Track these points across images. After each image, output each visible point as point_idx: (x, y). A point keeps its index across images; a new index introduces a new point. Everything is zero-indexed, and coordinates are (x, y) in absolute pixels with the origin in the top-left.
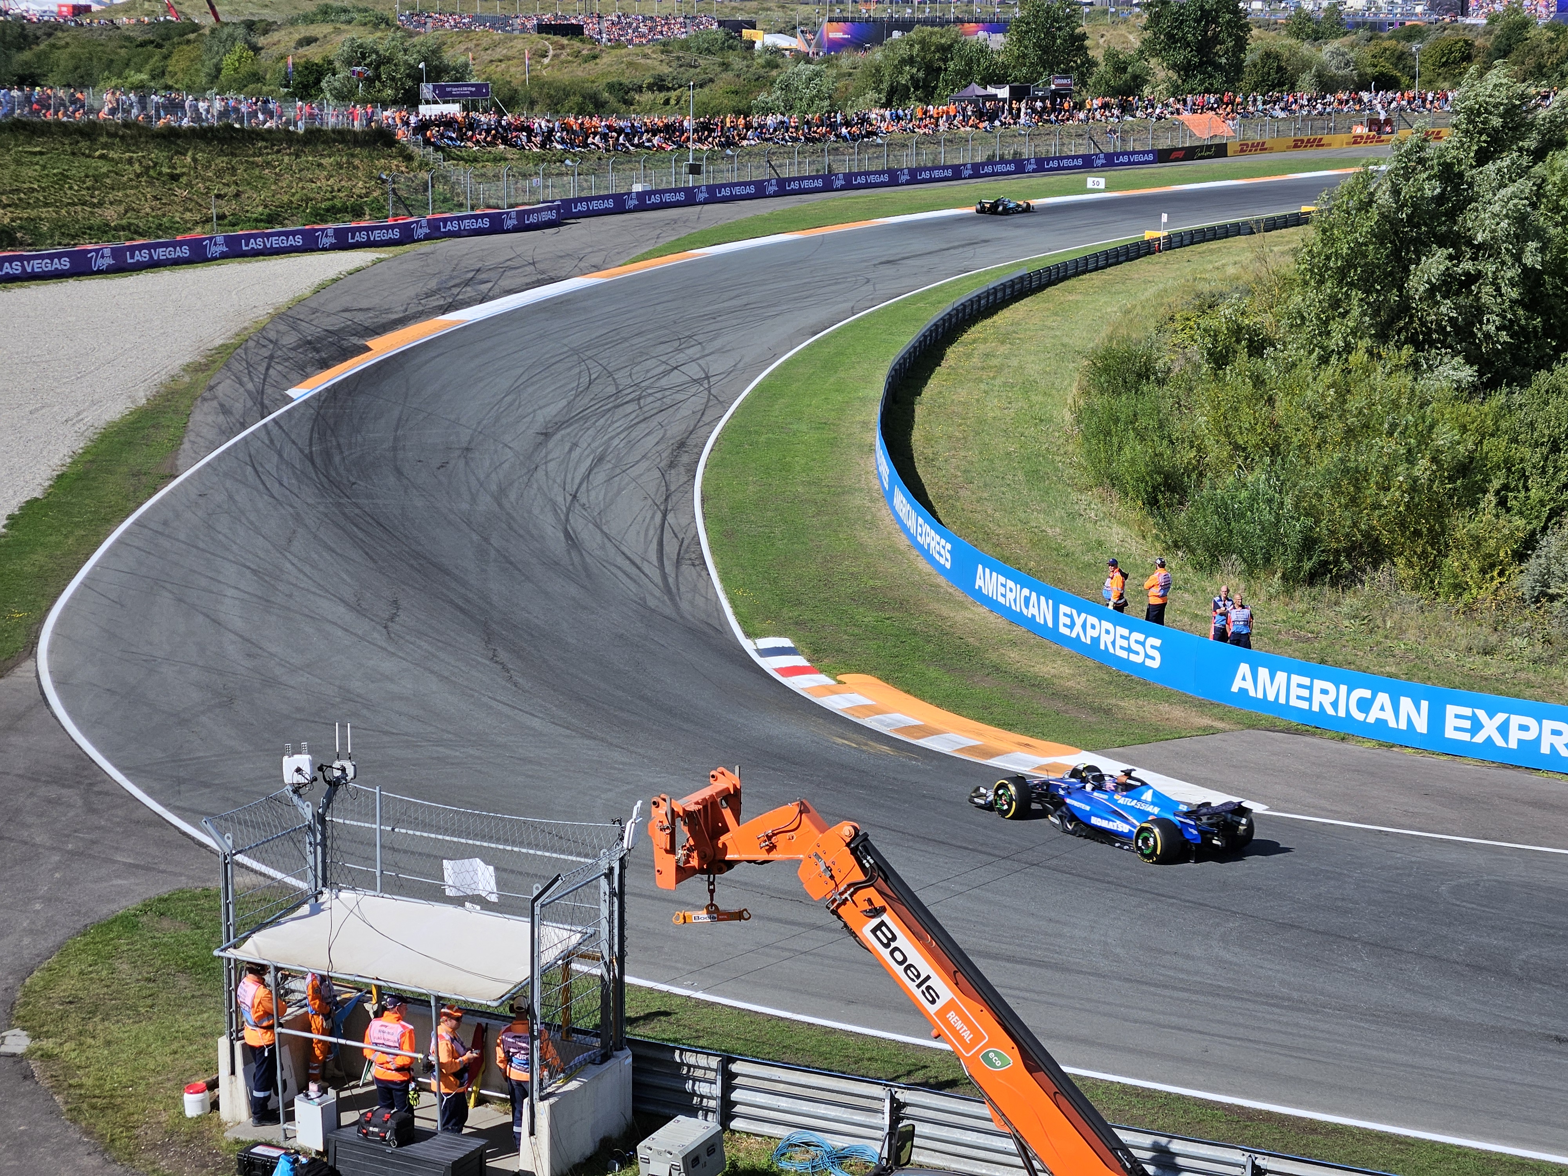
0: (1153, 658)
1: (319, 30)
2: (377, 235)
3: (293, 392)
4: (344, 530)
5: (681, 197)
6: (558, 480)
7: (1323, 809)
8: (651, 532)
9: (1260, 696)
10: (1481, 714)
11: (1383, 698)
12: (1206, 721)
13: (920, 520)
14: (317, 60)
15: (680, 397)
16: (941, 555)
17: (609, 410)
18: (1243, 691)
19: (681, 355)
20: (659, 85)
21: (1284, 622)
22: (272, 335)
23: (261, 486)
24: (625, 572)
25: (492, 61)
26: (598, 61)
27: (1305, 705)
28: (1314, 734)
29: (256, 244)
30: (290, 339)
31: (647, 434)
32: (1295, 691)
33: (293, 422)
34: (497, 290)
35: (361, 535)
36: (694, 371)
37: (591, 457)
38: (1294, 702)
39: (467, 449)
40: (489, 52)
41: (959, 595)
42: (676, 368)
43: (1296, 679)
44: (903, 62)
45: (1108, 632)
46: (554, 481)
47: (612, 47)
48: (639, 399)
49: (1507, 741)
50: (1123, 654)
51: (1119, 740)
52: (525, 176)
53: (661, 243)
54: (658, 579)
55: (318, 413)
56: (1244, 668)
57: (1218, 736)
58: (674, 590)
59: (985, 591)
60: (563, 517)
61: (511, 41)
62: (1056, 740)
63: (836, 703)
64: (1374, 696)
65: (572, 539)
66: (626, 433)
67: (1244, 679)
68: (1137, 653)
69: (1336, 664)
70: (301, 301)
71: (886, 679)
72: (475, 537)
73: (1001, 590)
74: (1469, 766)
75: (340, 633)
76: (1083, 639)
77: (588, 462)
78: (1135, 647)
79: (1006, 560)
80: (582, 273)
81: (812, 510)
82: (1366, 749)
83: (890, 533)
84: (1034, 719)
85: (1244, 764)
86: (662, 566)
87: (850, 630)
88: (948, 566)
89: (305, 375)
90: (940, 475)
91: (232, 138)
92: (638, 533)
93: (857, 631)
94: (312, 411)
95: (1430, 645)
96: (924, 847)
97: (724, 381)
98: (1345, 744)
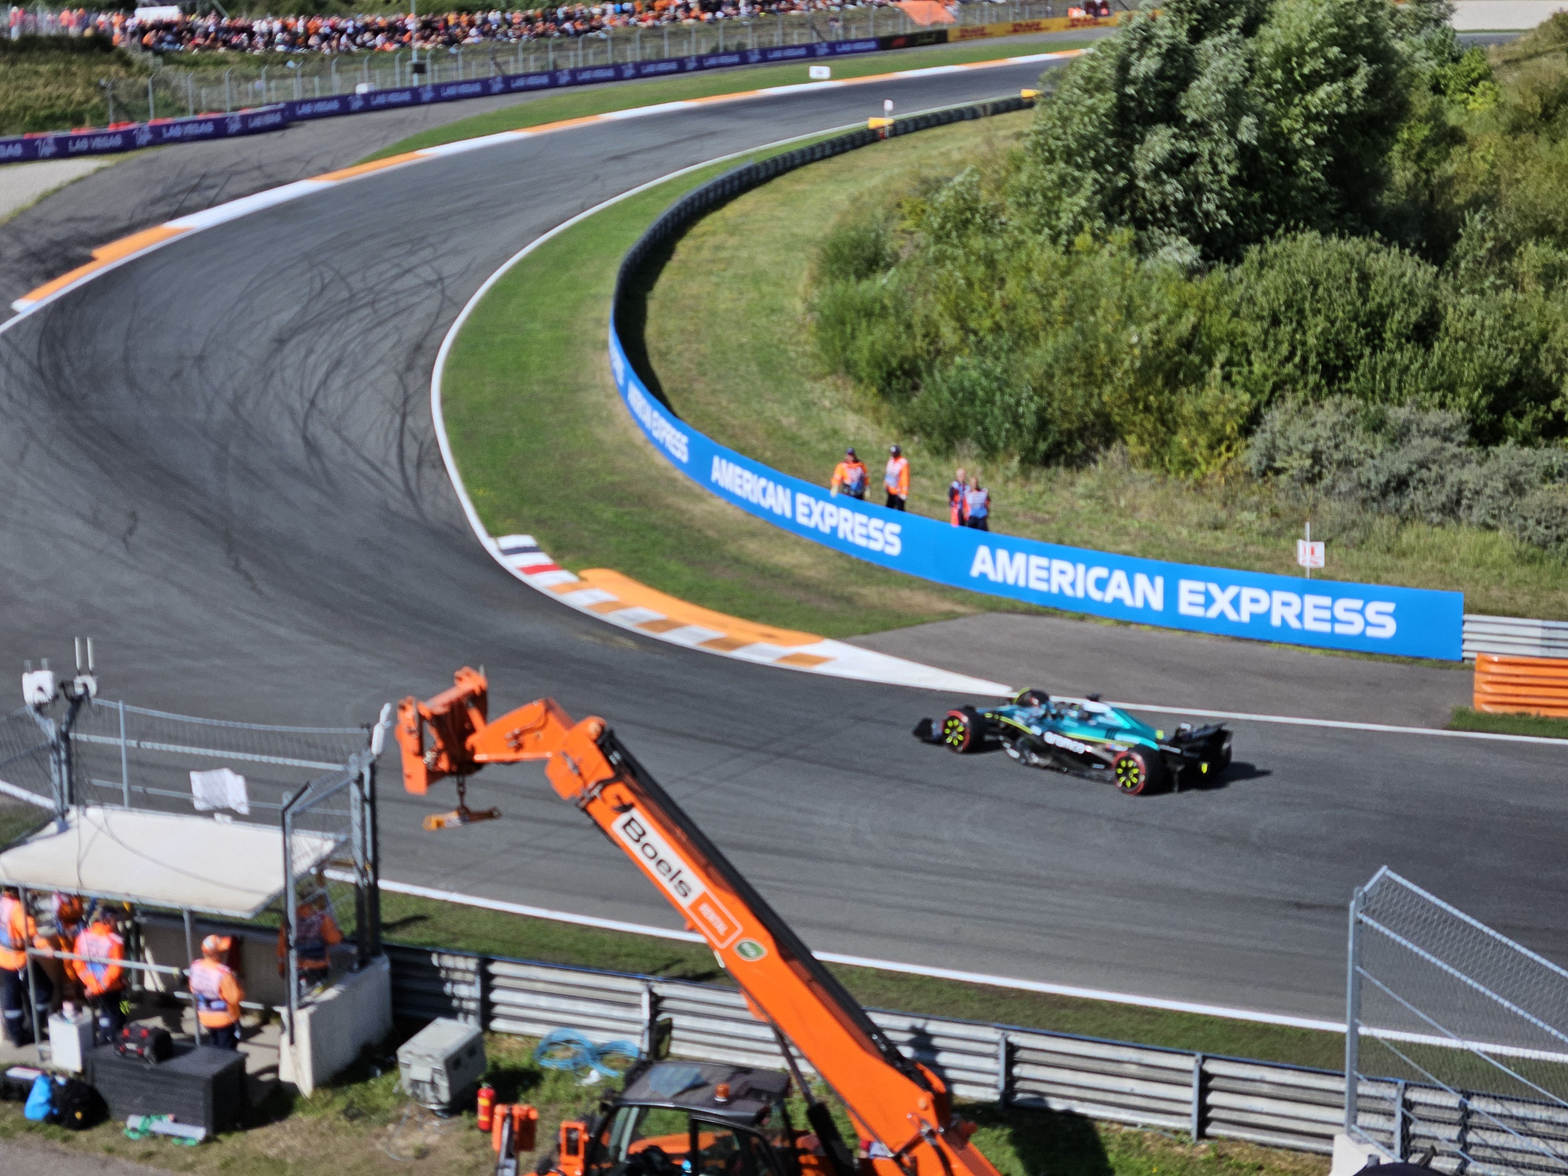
2: (98, 143)
3: (18, 306)
4: (77, 443)
5: (406, 97)
6: (295, 386)
8: (391, 435)
9: (1000, 579)
10: (1214, 589)
11: (1119, 576)
12: (947, 606)
13: (656, 414)
15: (413, 300)
16: (678, 449)
17: (344, 314)
18: (983, 575)
19: (413, 257)
21: (1022, 504)
24: (366, 477)
27: (1043, 587)
28: (1054, 615)
30: (14, 251)
31: (384, 338)
32: (1034, 573)
33: (21, 335)
34: (224, 194)
35: (96, 448)
36: (427, 273)
37: (328, 362)
38: (1033, 584)
39: (200, 359)
41: (696, 487)
42: (408, 271)
43: (1034, 560)
45: (846, 520)
46: (291, 388)
48: (373, 302)
49: (1239, 615)
50: (862, 542)
51: (862, 627)
52: (248, 78)
53: (389, 144)
54: (399, 482)
55: (46, 326)
57: (960, 620)
58: (416, 492)
59: (722, 484)
60: (301, 423)
62: (799, 629)
63: (579, 600)
64: (1111, 574)
65: (311, 445)
66: (361, 337)
67: (983, 562)
68: (876, 540)
69: (1073, 544)
70: (24, 212)
71: (629, 574)
72: (213, 447)
73: (738, 481)
74: (1203, 639)
75: (76, 547)
76: (821, 528)
77: (324, 368)
78: (875, 534)
79: (742, 451)
80: (310, 176)
81: (548, 408)
82: (1104, 627)
83: (625, 430)
84: (775, 609)
85: (987, 647)
86: (403, 469)
87: (590, 526)
88: (685, 459)
89: (30, 286)
90: (674, 368)
92: (378, 436)
93: (597, 527)
94: (39, 323)
95: (1163, 521)
96: (673, 741)
97: (457, 282)
98: (1084, 624)
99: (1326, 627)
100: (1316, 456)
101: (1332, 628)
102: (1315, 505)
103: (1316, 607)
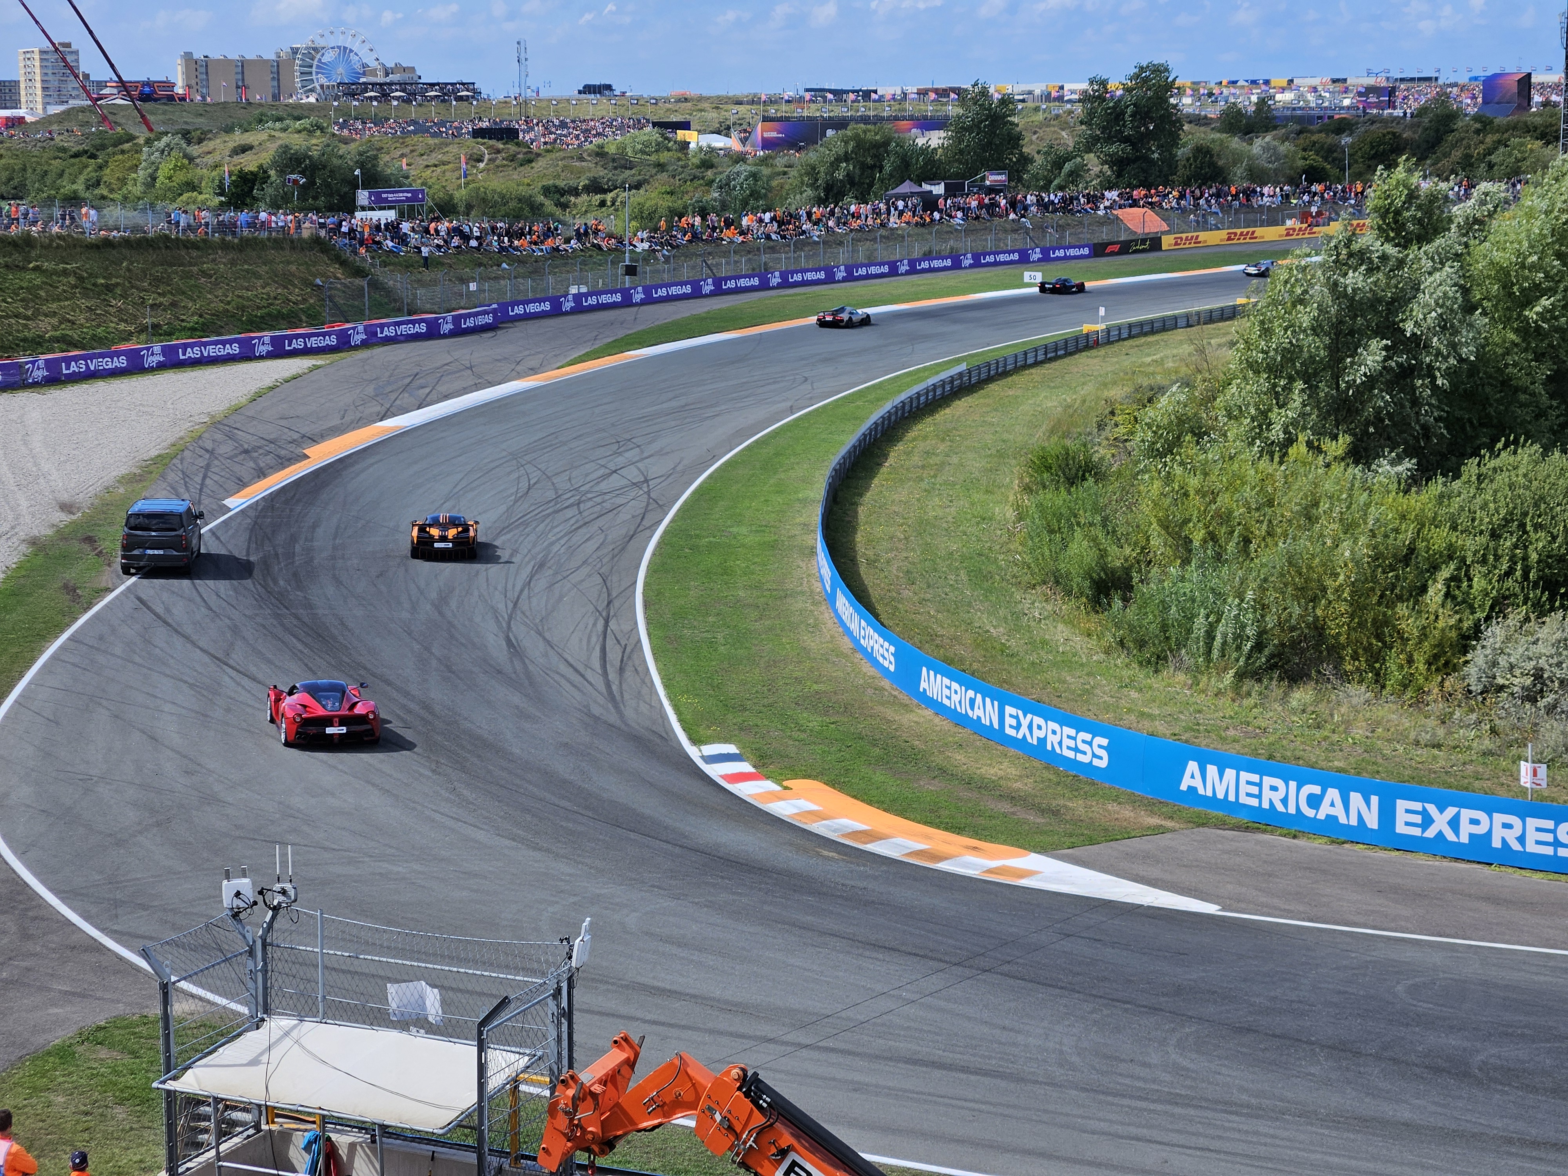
0: (1101, 758)
1: (250, 138)
2: (313, 342)
3: (230, 502)
4: (283, 642)
5: (618, 298)
6: (499, 588)
7: (1276, 908)
8: (594, 639)
9: (1209, 793)
10: (1432, 809)
11: (1333, 794)
12: (1154, 821)
13: (863, 623)
14: (252, 167)
15: (620, 501)
16: (885, 658)
17: (549, 515)
18: (1192, 789)
19: (620, 459)
20: (595, 187)
21: (1231, 718)
22: (209, 445)
23: (198, 599)
24: (568, 680)
25: (427, 166)
26: (533, 164)
27: (1254, 802)
28: (1264, 832)
29: (193, 354)
30: (226, 448)
31: (588, 540)
32: (1244, 788)
33: (230, 533)
34: (434, 396)
35: (300, 646)
36: (632, 473)
37: (532, 563)
38: (1243, 799)
40: (425, 157)
41: (904, 698)
42: (615, 472)
43: (1245, 776)
44: (838, 160)
45: (1054, 732)
46: (496, 589)
47: (548, 151)
48: (578, 504)
49: (1458, 835)
50: (1070, 754)
51: (1068, 841)
52: (461, 280)
53: (597, 346)
54: (602, 687)
55: (256, 523)
56: (1193, 766)
57: (1168, 836)
58: (618, 698)
59: (930, 694)
60: (504, 625)
61: (447, 145)
62: (1004, 843)
63: (785, 810)
64: (1324, 792)
65: (514, 647)
66: (566, 539)
67: (1193, 777)
68: (1085, 753)
69: (1284, 760)
70: (237, 410)
71: (832, 784)
72: (417, 647)
73: (946, 692)
74: (1421, 860)
76: (1029, 740)
77: (529, 568)
78: (1082, 747)
79: (948, 661)
80: (519, 376)
81: (754, 614)
82: (1318, 845)
83: (832, 637)
84: (982, 821)
85: (1195, 863)
86: (605, 673)
87: (795, 735)
88: (892, 668)
89: (242, 484)
90: (882, 575)
91: (167, 247)
92: (581, 640)
93: (802, 736)
94: (249, 521)
95: (1378, 738)
96: (875, 955)
97: (663, 484)
98: (1295, 841)
99: (1549, 851)
100: (1538, 675)
101: (1556, 851)
102: (1536, 725)
103: (1538, 830)
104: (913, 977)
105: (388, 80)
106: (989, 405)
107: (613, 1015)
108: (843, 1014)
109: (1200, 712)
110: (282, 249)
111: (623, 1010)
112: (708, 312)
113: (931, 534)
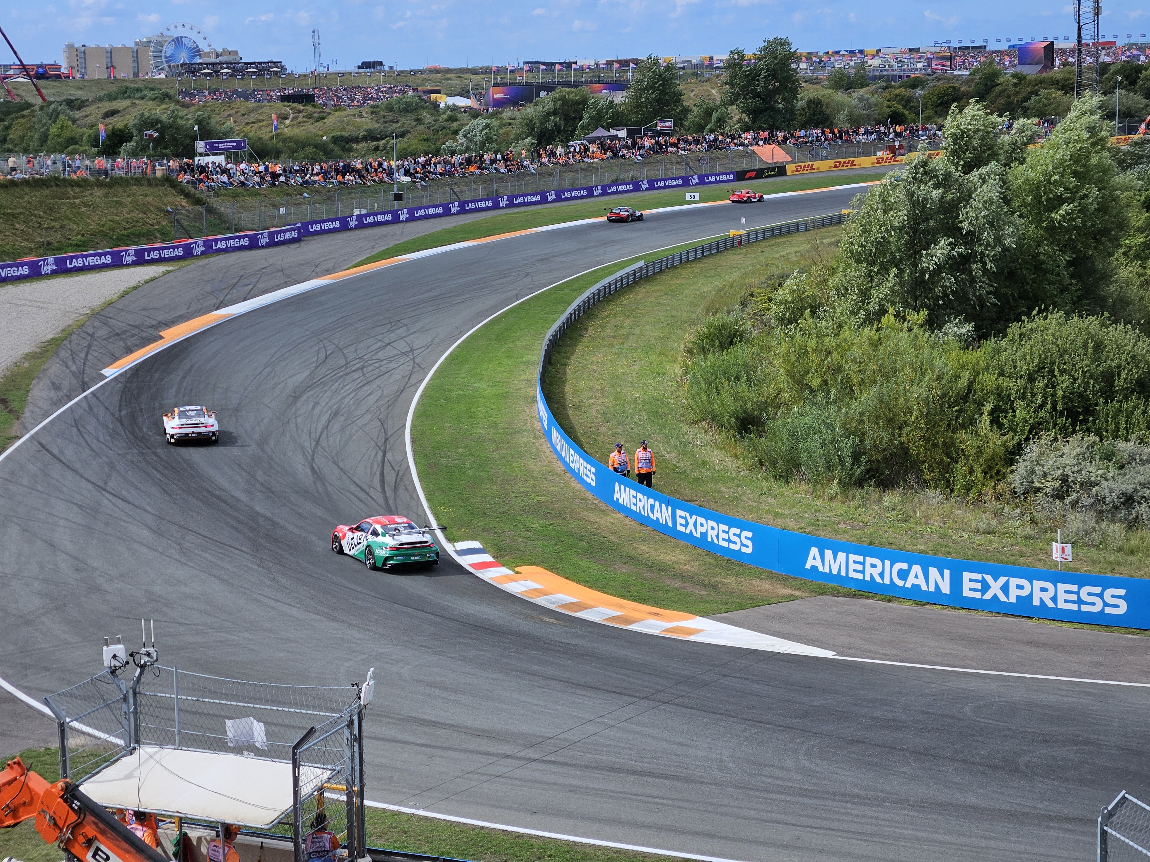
0: (747, 546)
1: (117, 105)
2: (166, 253)
3: (105, 372)
4: (147, 473)
5: (389, 217)
6: (305, 430)
7: (876, 653)
8: (375, 466)
9: (827, 570)
10: (988, 578)
11: (917, 569)
12: (787, 591)
13: (572, 451)
14: (120, 126)
15: (392, 365)
16: (588, 477)
17: (341, 377)
18: (814, 568)
19: (392, 335)
20: (371, 136)
21: (842, 515)
22: (90, 330)
23: (84, 443)
24: (356, 497)
25: (247, 123)
26: (325, 120)
27: (860, 576)
28: (867, 597)
29: (77, 263)
30: (103, 332)
31: (370, 394)
32: (852, 566)
33: (106, 394)
34: (255, 291)
35: (159, 476)
36: (402, 346)
37: (329, 412)
38: (852, 574)
39: (237, 410)
40: (246, 116)
41: (602, 505)
42: (389, 344)
43: (852, 557)
44: (549, 114)
45: (713, 528)
46: (303, 431)
47: (336, 111)
48: (362, 368)
49: (1008, 598)
50: (725, 544)
51: (724, 607)
52: (273, 206)
53: (375, 252)
54: (381, 501)
55: (125, 386)
56: (814, 551)
57: (797, 602)
58: (394, 509)
59: (621, 502)
60: (309, 457)
61: (262, 108)
62: (677, 609)
63: (516, 588)
64: (910, 568)
65: (317, 474)
66: (353, 394)
67: (814, 559)
68: (735, 543)
69: (881, 546)
70: (110, 304)
71: (551, 569)
72: (245, 475)
73: (633, 500)
74: (981, 616)
75: (145, 550)
76: (695, 534)
77: (327, 416)
78: (734, 538)
80: (318, 276)
81: (492, 447)
82: (906, 607)
83: (550, 462)
84: (660, 594)
85: (817, 622)
86: (384, 491)
87: (523, 534)
88: (593, 484)
89: (115, 359)
90: (585, 417)
91: (57, 185)
92: (366, 467)
93: (528, 534)
94: (120, 385)
95: (949, 528)
96: (584, 693)
97: (424, 353)
98: (890, 604)
99: (1074, 607)
100: (1064, 479)
101: (1079, 607)
102: (1064, 516)
103: (1066, 592)
104: (613, 709)
105: (218, 60)
106: (661, 291)
107: (393, 741)
108: (562, 736)
109: (819, 511)
110: (142, 185)
111: (401, 737)
112: (455, 227)
113: (620, 386)
